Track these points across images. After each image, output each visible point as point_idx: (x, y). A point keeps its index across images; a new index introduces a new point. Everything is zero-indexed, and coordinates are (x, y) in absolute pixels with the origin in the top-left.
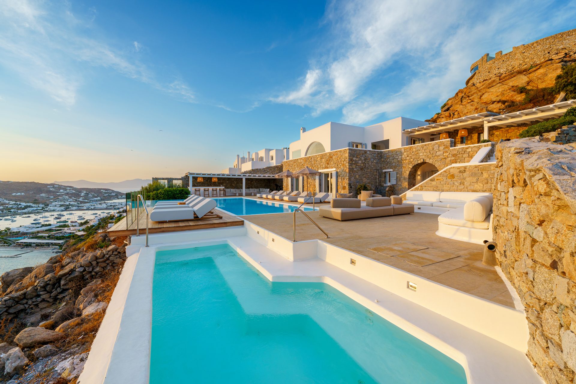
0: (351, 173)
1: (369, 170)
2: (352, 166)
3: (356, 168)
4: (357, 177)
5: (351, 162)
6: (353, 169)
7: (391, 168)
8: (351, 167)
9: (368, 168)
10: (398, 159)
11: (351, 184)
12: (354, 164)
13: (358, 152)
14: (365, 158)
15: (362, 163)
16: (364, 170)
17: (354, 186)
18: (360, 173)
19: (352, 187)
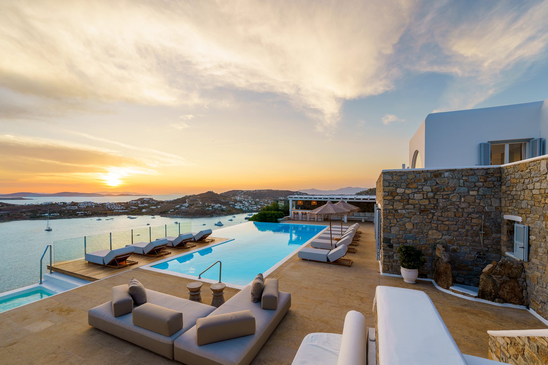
0: (390, 219)
1: (451, 214)
2: (393, 206)
3: (405, 209)
4: (409, 226)
5: (389, 198)
6: (396, 211)
7: (519, 214)
8: (391, 207)
9: (445, 209)
10: (534, 192)
11: (390, 239)
12: (399, 201)
13: (411, 176)
14: (434, 188)
15: (424, 198)
16: (433, 214)
17: (397, 243)
18: (417, 219)
19: (394, 245)
